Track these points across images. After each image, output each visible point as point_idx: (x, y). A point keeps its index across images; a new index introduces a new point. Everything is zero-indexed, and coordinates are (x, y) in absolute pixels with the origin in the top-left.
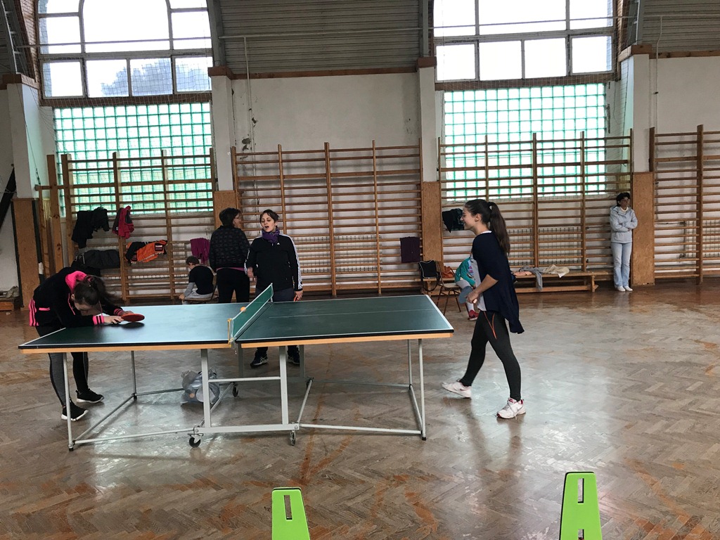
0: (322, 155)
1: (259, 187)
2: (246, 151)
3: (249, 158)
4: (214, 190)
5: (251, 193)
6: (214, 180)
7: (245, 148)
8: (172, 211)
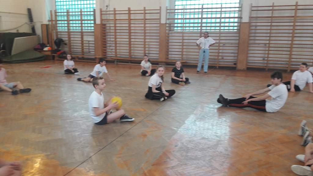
0: (127, 12)
1: (111, 23)
2: (107, 10)
3: (108, 13)
4: (95, 23)
5: (108, 25)
6: (95, 20)
7: (107, 9)
8: (83, 30)
